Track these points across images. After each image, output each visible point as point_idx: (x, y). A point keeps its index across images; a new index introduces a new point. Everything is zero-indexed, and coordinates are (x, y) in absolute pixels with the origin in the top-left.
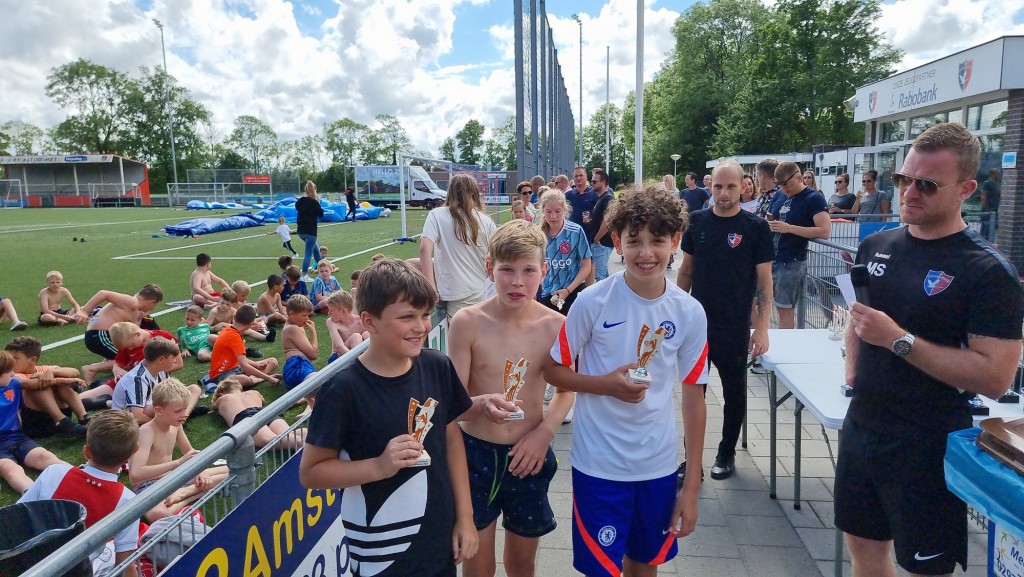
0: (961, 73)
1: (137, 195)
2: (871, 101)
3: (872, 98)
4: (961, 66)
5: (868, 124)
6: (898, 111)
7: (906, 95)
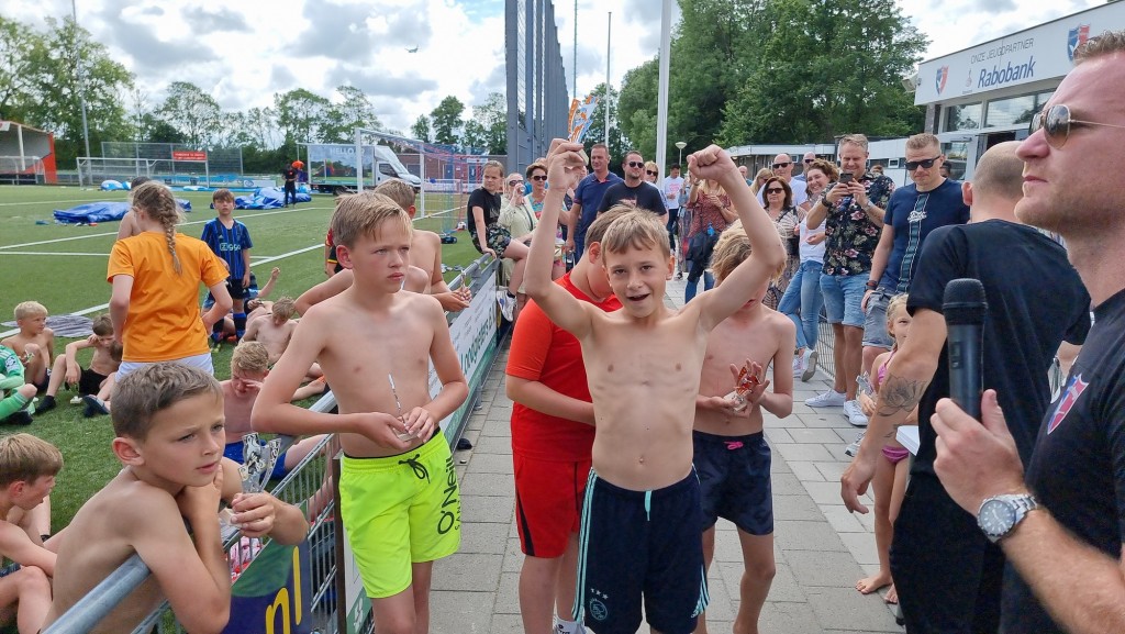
0: (1072, 42)
1: (40, 171)
2: (939, 79)
3: (941, 75)
4: (1072, 33)
5: (932, 107)
6: (976, 91)
7: (990, 70)
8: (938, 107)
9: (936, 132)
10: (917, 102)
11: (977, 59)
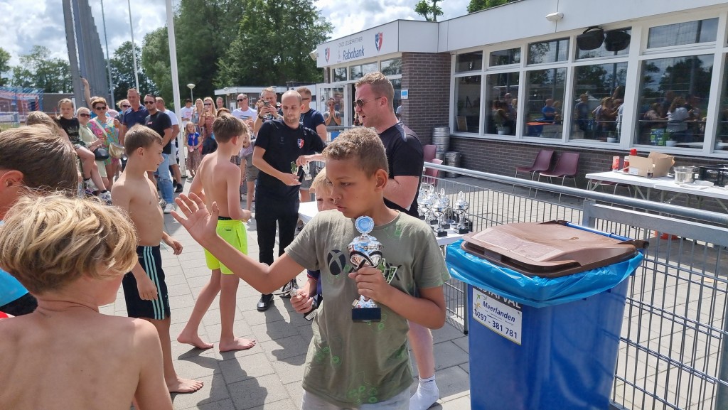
0: (377, 40)
2: (326, 54)
3: (327, 52)
4: (377, 36)
5: (325, 69)
6: (343, 62)
7: (347, 52)
8: (328, 69)
9: (329, 82)
10: (319, 66)
11: (341, 45)
